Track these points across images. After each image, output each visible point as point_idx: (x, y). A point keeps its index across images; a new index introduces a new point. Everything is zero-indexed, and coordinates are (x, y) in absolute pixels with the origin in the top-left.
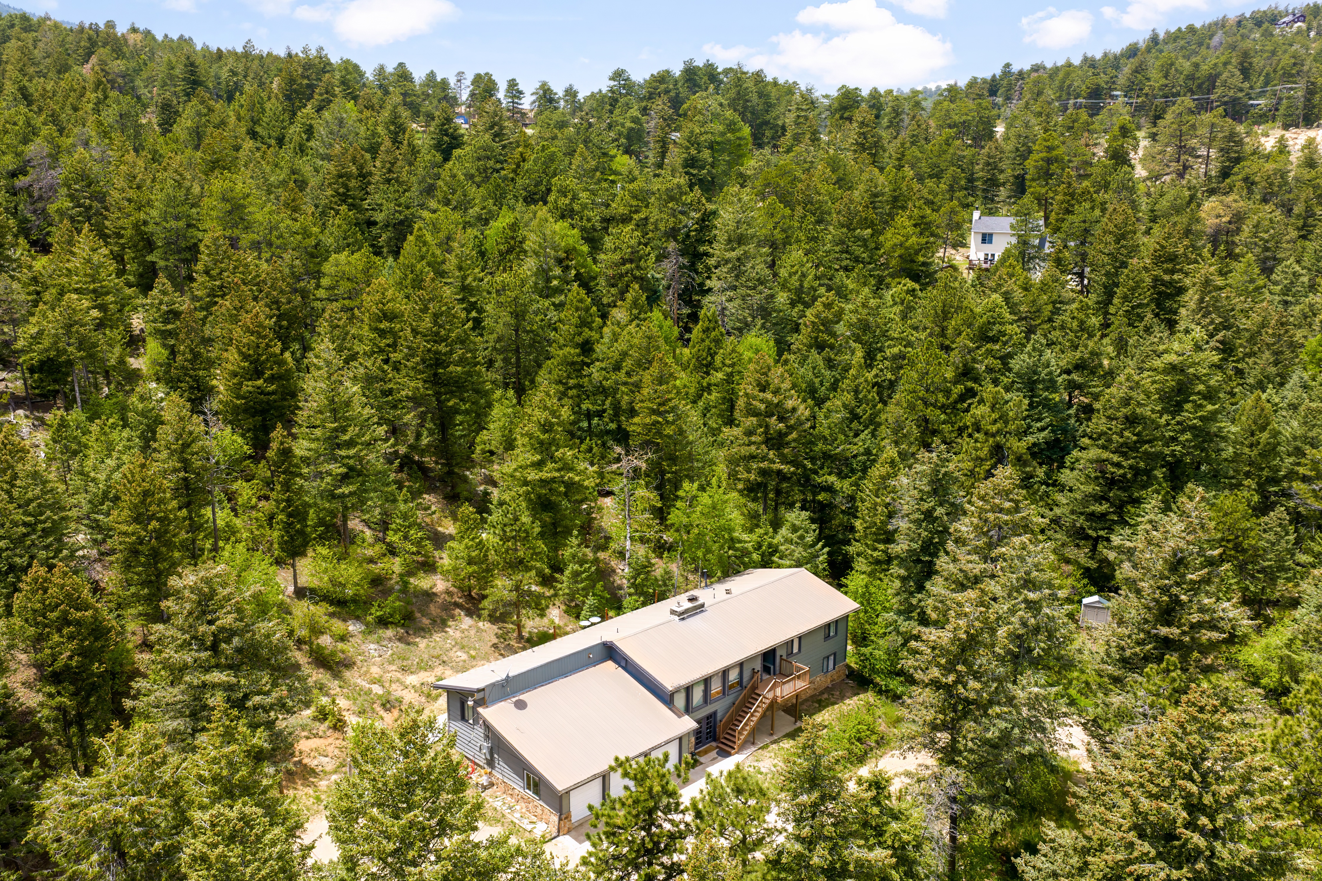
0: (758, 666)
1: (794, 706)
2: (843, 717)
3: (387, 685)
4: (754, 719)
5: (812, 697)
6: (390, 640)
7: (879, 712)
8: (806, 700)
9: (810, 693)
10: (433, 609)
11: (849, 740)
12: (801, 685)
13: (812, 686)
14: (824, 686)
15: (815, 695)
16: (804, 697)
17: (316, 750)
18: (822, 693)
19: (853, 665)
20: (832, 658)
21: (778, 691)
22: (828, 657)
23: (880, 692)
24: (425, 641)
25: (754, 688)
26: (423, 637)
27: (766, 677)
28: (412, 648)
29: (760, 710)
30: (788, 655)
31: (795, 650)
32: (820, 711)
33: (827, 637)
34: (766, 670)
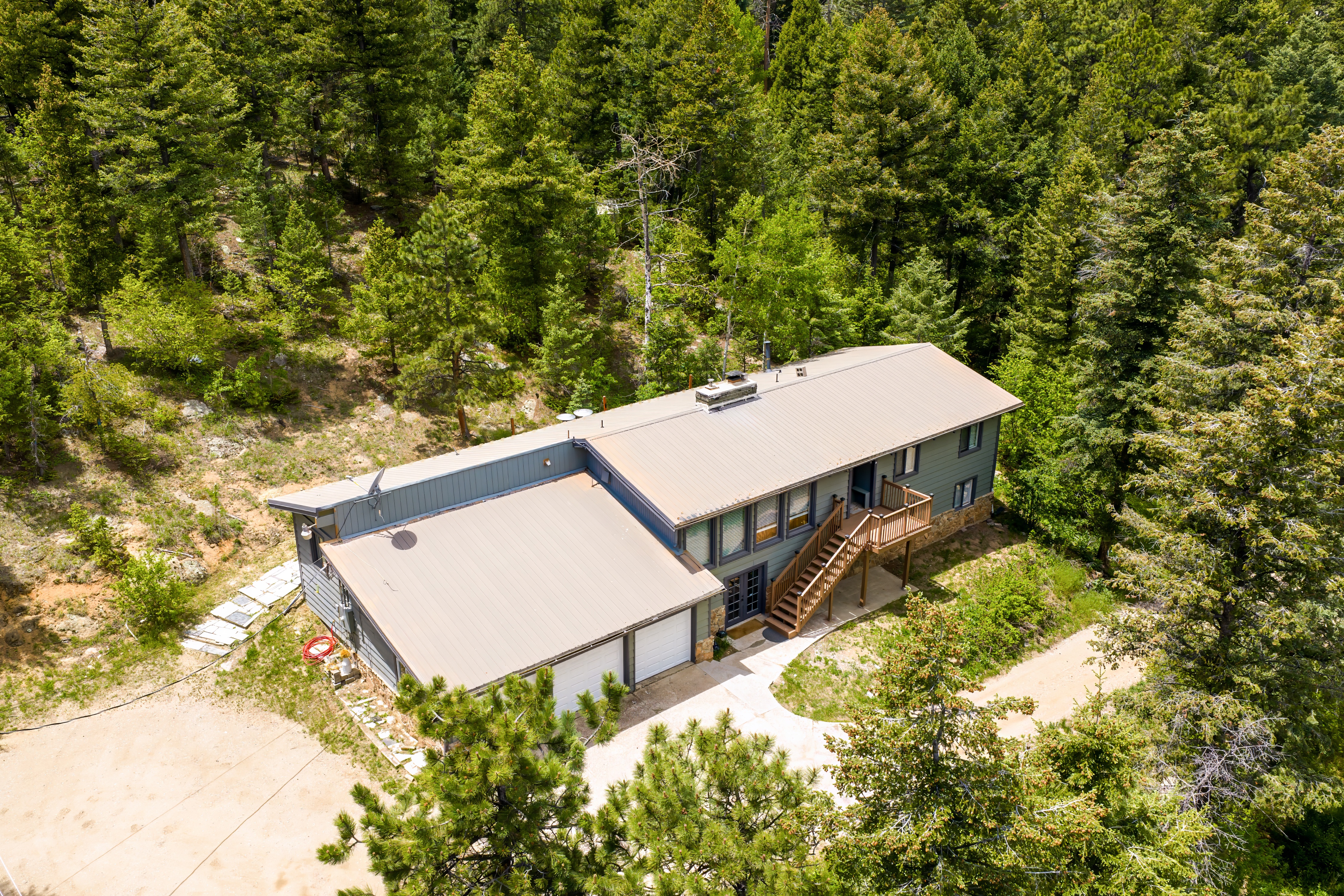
0: (843, 490)
1: (903, 560)
2: (986, 579)
3: (224, 501)
4: (832, 579)
5: (933, 545)
6: (249, 432)
7: (1044, 574)
8: (924, 551)
9: (930, 539)
10: (334, 391)
11: (995, 620)
12: (914, 525)
13: (935, 529)
14: (955, 529)
15: (938, 543)
16: (919, 546)
17: (67, 603)
18: (951, 540)
19: (1002, 498)
20: (969, 486)
21: (875, 535)
22: (963, 484)
23: (1047, 542)
24: (307, 436)
25: (834, 527)
26: (307, 430)
27: (855, 510)
28: (284, 447)
29: (842, 564)
30: (895, 476)
31: (909, 469)
32: (946, 569)
33: (964, 449)
34: (858, 499)
